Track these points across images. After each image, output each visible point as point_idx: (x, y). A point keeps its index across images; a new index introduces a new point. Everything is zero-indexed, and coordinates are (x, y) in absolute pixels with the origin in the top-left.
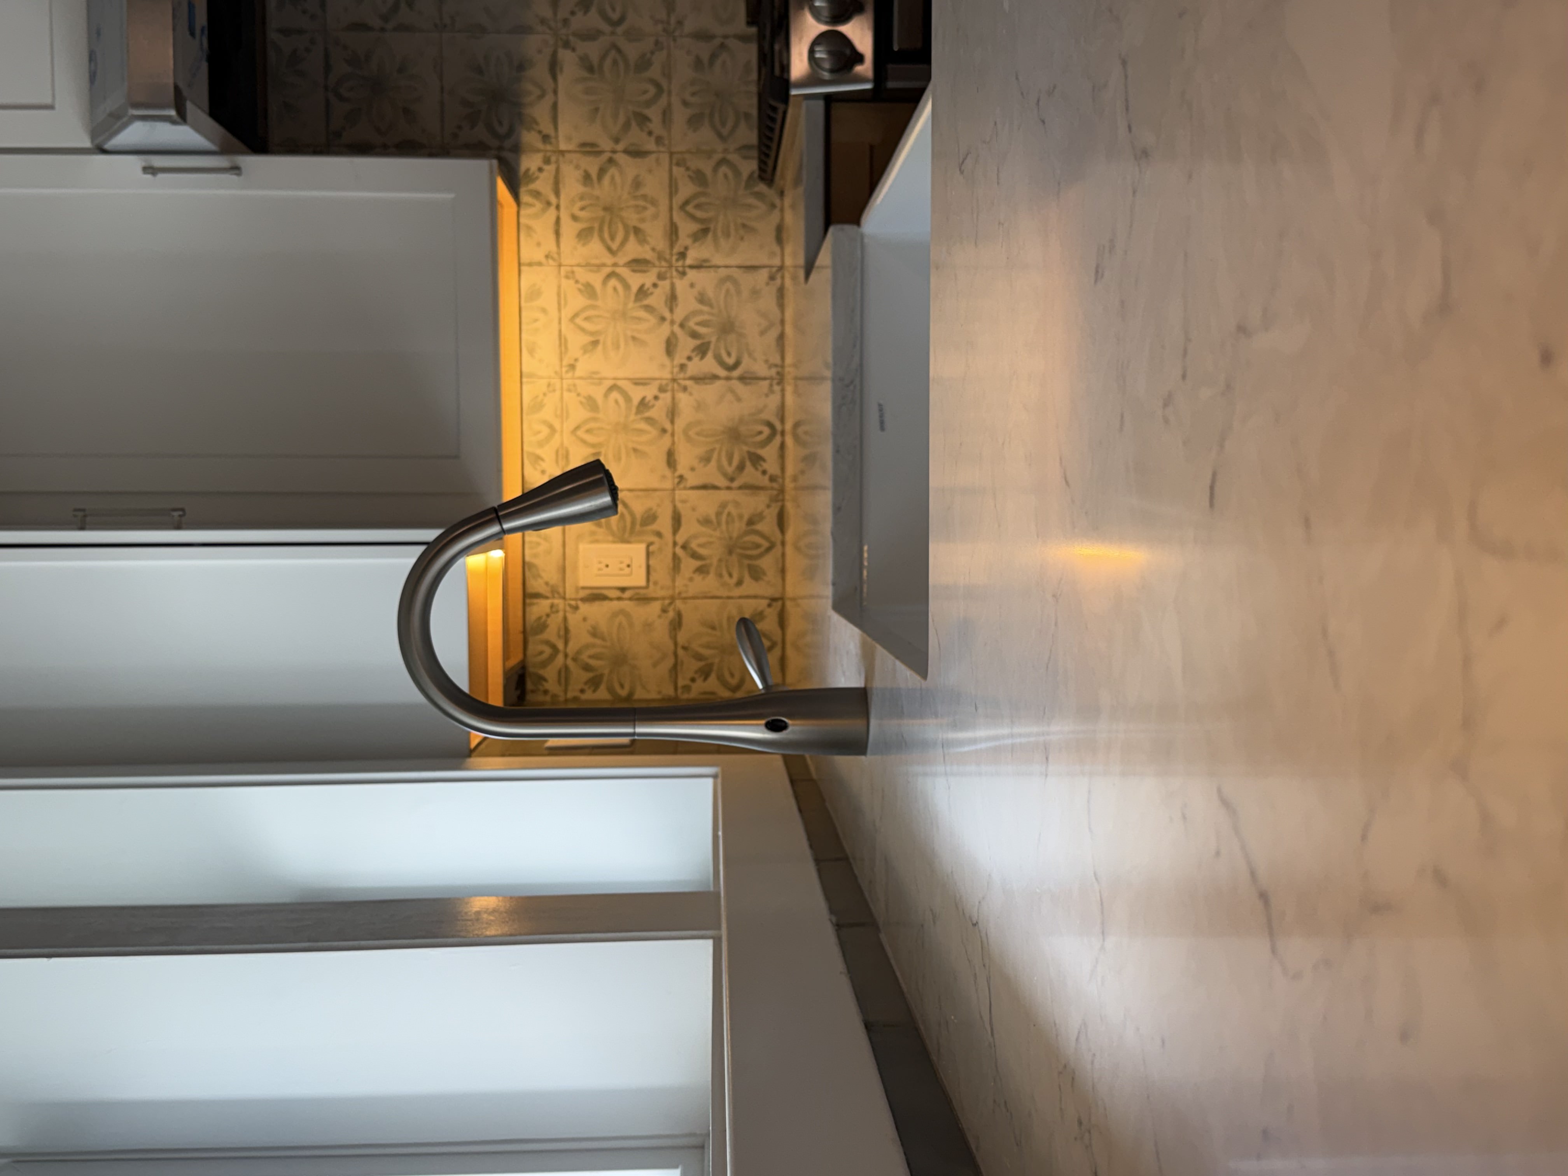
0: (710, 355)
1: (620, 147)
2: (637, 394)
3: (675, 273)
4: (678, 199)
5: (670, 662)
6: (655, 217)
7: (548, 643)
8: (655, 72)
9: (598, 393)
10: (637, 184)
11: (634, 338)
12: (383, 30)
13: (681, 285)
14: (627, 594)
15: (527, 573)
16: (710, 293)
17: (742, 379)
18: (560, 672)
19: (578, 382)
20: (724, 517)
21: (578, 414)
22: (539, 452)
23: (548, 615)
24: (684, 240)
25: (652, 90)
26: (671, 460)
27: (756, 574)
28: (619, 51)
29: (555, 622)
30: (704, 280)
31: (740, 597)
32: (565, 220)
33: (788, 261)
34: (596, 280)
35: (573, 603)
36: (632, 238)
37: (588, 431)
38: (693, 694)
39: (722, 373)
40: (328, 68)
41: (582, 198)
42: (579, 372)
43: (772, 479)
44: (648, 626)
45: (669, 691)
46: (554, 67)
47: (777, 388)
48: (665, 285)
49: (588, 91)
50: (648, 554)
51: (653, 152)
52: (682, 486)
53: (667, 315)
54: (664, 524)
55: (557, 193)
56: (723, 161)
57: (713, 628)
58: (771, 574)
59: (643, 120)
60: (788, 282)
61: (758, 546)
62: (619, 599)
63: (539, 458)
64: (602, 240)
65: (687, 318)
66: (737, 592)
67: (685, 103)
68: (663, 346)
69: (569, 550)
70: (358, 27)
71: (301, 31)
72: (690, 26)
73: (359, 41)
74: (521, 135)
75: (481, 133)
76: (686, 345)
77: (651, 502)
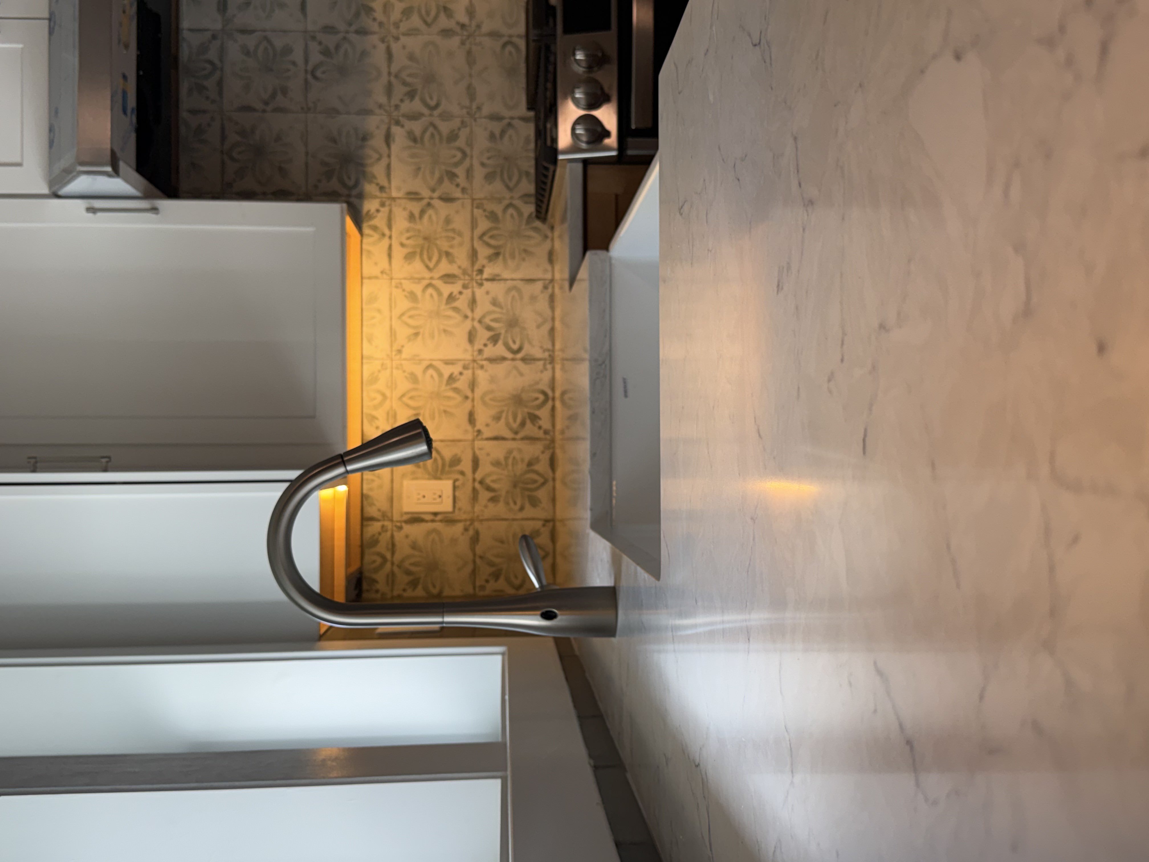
0: (500, 343)
1: (436, 195)
2: (447, 371)
3: (475, 284)
4: (478, 232)
5: (470, 568)
6: (461, 244)
7: (380, 554)
8: (461, 142)
9: (418, 370)
10: (448, 221)
11: (445, 331)
12: (264, 111)
13: (479, 293)
14: (439, 517)
15: (365, 503)
16: (501, 299)
17: (524, 360)
18: (388, 576)
19: (403, 362)
20: (510, 461)
21: (404, 385)
22: (374, 413)
23: (380, 534)
24: (482, 260)
25: (459, 155)
26: (471, 418)
27: (534, 502)
28: (435, 127)
29: (385, 538)
30: (496, 289)
31: (523, 519)
32: (396, 247)
33: (557, 276)
34: (417, 289)
35: (398, 524)
36: (444, 260)
37: (411, 398)
38: (487, 592)
39: (509, 355)
40: (223, 137)
41: (408, 231)
42: (404, 355)
43: (546, 432)
44: (454, 541)
45: (469, 590)
46: (388, 138)
47: (549, 366)
48: (468, 292)
49: (413, 156)
50: (455, 488)
51: (458, 199)
52: (480, 437)
53: (469, 314)
54: (466, 465)
55: (390, 227)
56: (510, 205)
57: (502, 542)
58: (545, 502)
59: (452, 176)
60: (557, 291)
61: (535, 481)
62: (433, 521)
63: (373, 418)
64: (423, 261)
65: (484, 316)
66: (520, 515)
67: (483, 165)
68: (466, 337)
69: (396, 485)
70: (247, 108)
71: (204, 112)
72: (486, 110)
73: (248, 120)
74: (364, 186)
75: (335, 185)
76: (483, 336)
77: (457, 450)
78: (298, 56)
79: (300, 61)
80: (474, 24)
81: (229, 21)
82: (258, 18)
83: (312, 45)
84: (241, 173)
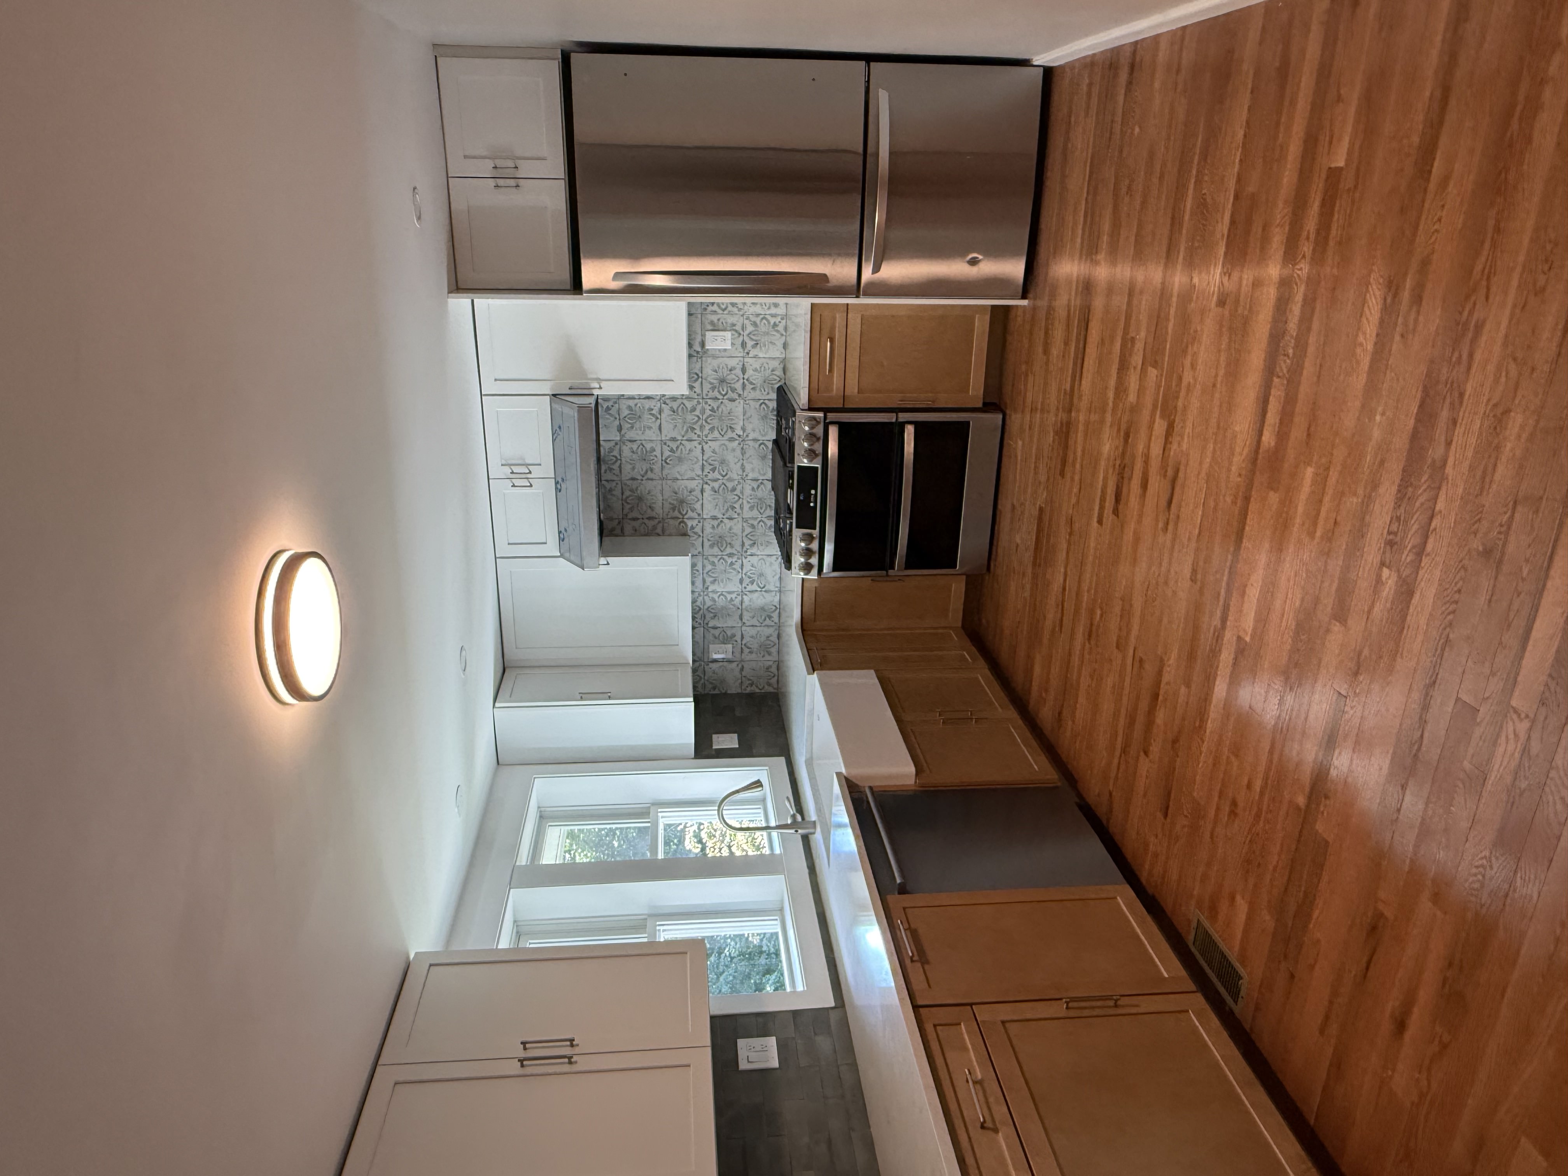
0: (755, 584)
1: (725, 517)
2: (729, 597)
3: (743, 557)
4: (745, 534)
5: (740, 681)
6: (737, 539)
7: (698, 676)
8: (738, 492)
10: (731, 529)
11: (728, 579)
12: (642, 480)
13: (745, 561)
14: (727, 663)
16: (756, 564)
17: (765, 591)
18: (702, 685)
19: (709, 593)
20: (759, 636)
23: (698, 667)
24: (746, 547)
25: (737, 498)
26: (741, 618)
27: (769, 654)
28: (725, 485)
29: (700, 669)
30: (754, 560)
31: (765, 661)
32: (705, 541)
34: (716, 560)
35: (707, 663)
36: (728, 546)
37: (712, 609)
38: (747, 692)
39: (759, 589)
40: (623, 493)
41: (711, 533)
42: (709, 590)
43: (776, 624)
44: (732, 670)
45: (740, 691)
46: (702, 491)
48: (740, 561)
49: (714, 499)
50: (732, 648)
51: (736, 518)
53: (740, 571)
54: (738, 638)
55: (703, 532)
56: (761, 521)
57: (754, 671)
58: (775, 654)
59: (733, 508)
61: (770, 644)
62: (725, 664)
63: (695, 618)
64: (718, 547)
65: (747, 572)
66: (764, 659)
67: (748, 502)
68: (739, 581)
69: (706, 647)
70: (633, 479)
71: (614, 481)
72: (750, 477)
73: (634, 484)
74: (690, 514)
75: (676, 514)
76: (746, 581)
77: (734, 631)
78: (658, 453)
80: (745, 435)
81: (623, 436)
82: (638, 434)
83: (665, 447)
84: (631, 509)
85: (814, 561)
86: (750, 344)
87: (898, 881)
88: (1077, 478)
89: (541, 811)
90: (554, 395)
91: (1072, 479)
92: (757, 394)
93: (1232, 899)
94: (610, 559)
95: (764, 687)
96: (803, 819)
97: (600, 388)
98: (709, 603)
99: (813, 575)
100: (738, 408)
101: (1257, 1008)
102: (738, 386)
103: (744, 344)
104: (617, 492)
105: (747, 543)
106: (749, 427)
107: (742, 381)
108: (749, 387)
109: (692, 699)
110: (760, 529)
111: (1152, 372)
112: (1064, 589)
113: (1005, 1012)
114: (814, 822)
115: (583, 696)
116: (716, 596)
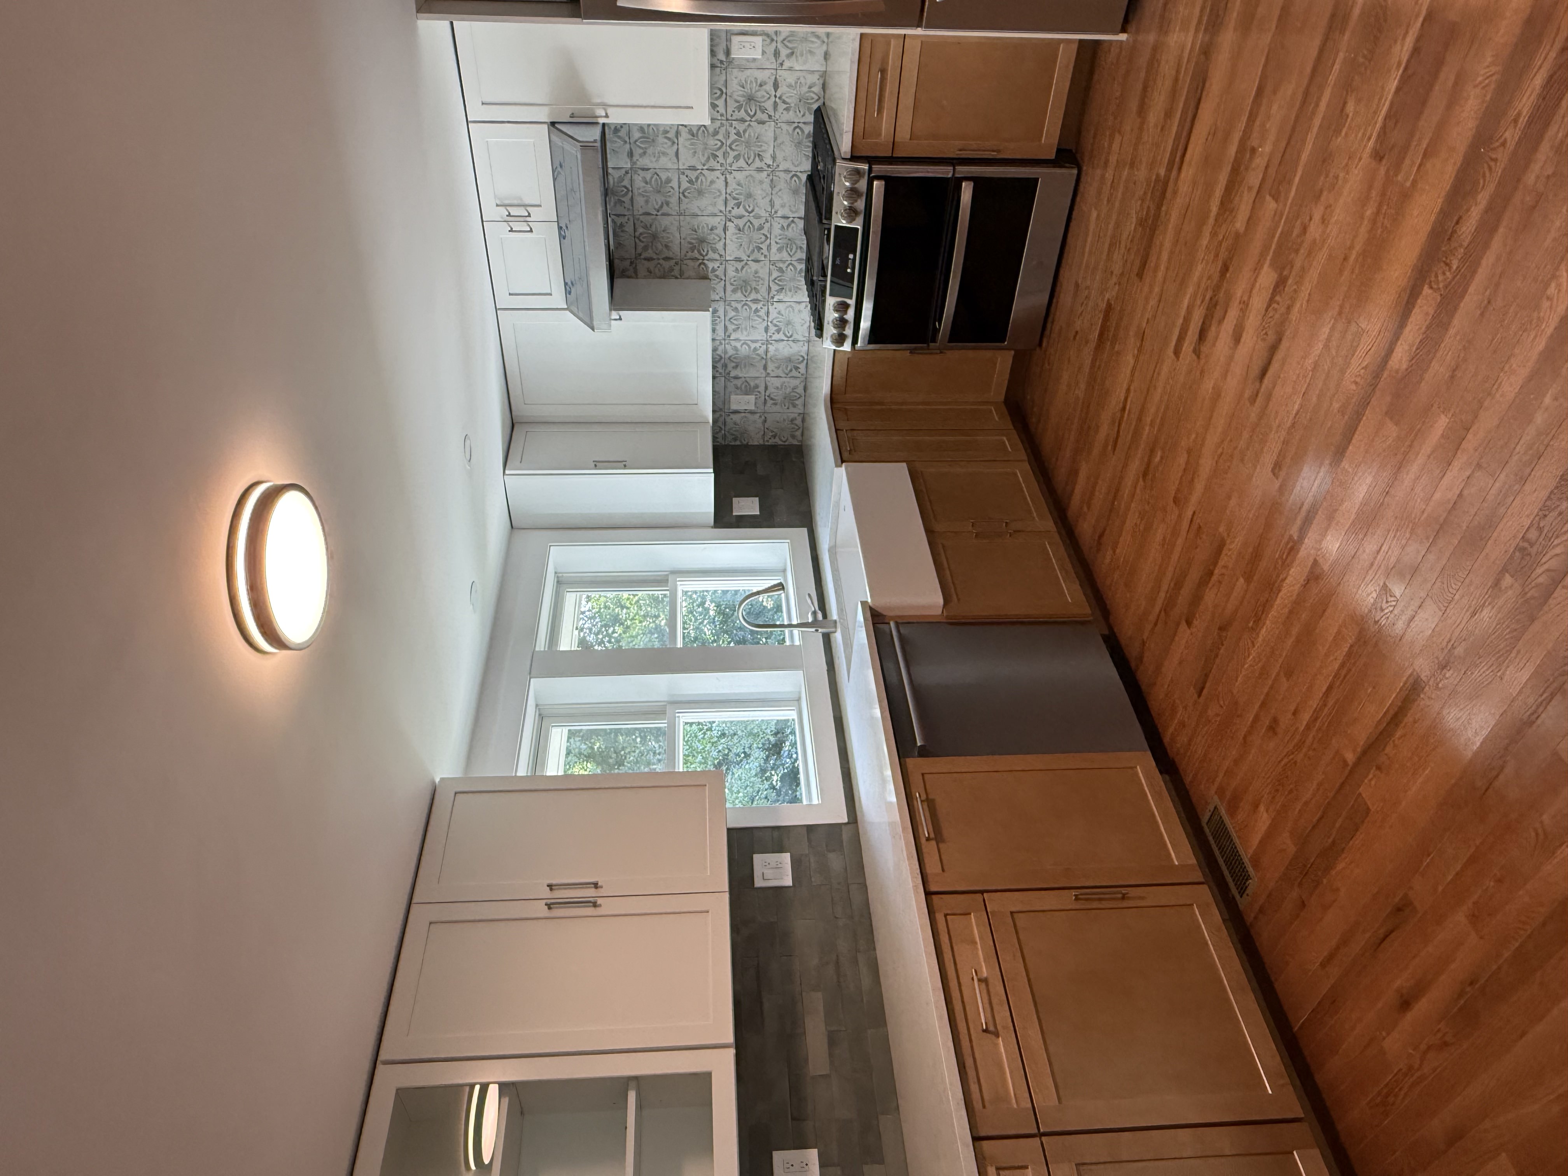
0: (781, 332)
1: (750, 259)
2: (753, 346)
3: (769, 304)
4: (772, 278)
5: (762, 433)
6: (763, 284)
7: (718, 426)
8: (765, 231)
10: (756, 272)
11: (753, 326)
12: (657, 215)
13: (771, 308)
16: (783, 312)
17: (793, 341)
18: (722, 436)
20: (784, 387)
22: (716, 365)
23: (718, 418)
24: (773, 292)
25: (764, 238)
26: (765, 368)
27: (795, 406)
28: (751, 223)
29: (721, 420)
30: (781, 306)
31: (789, 413)
32: (728, 285)
34: (739, 306)
35: (728, 414)
36: (753, 291)
37: (735, 358)
39: (786, 339)
40: (635, 230)
42: (731, 338)
43: (803, 375)
44: (755, 421)
45: (761, 442)
46: (725, 229)
48: (765, 308)
49: (738, 238)
50: (755, 398)
51: (762, 260)
52: (769, 376)
53: (766, 318)
54: (762, 389)
55: (725, 276)
56: (790, 264)
57: (778, 423)
58: (801, 407)
59: (760, 249)
61: (796, 396)
62: (747, 414)
64: (742, 292)
66: (789, 411)
67: (777, 243)
68: (764, 329)
69: (726, 397)
70: (648, 214)
71: (624, 215)
72: (779, 214)
73: (647, 219)
74: (711, 255)
75: (696, 254)
76: (772, 329)
77: (757, 382)
78: (675, 184)
79: (676, 186)
80: (775, 164)
81: (635, 163)
82: (651, 162)
83: (683, 178)
84: (646, 248)
85: (849, 331)
86: (784, 52)
87: (919, 744)
88: (1157, 290)
89: (558, 577)
90: (553, 124)
91: (1151, 287)
92: (790, 116)
93: (1256, 806)
94: (623, 313)
95: (787, 439)
96: (825, 616)
97: (607, 116)
98: (731, 352)
99: (847, 347)
100: (768, 132)
101: (1261, 910)
102: (769, 105)
103: (777, 54)
104: (629, 228)
105: (774, 288)
106: (780, 156)
107: (773, 99)
108: (781, 107)
109: (711, 470)
110: (789, 273)
111: (1271, 205)
112: (1124, 409)
113: (1015, 902)
114: (835, 622)
115: (597, 464)
116: (738, 345)
